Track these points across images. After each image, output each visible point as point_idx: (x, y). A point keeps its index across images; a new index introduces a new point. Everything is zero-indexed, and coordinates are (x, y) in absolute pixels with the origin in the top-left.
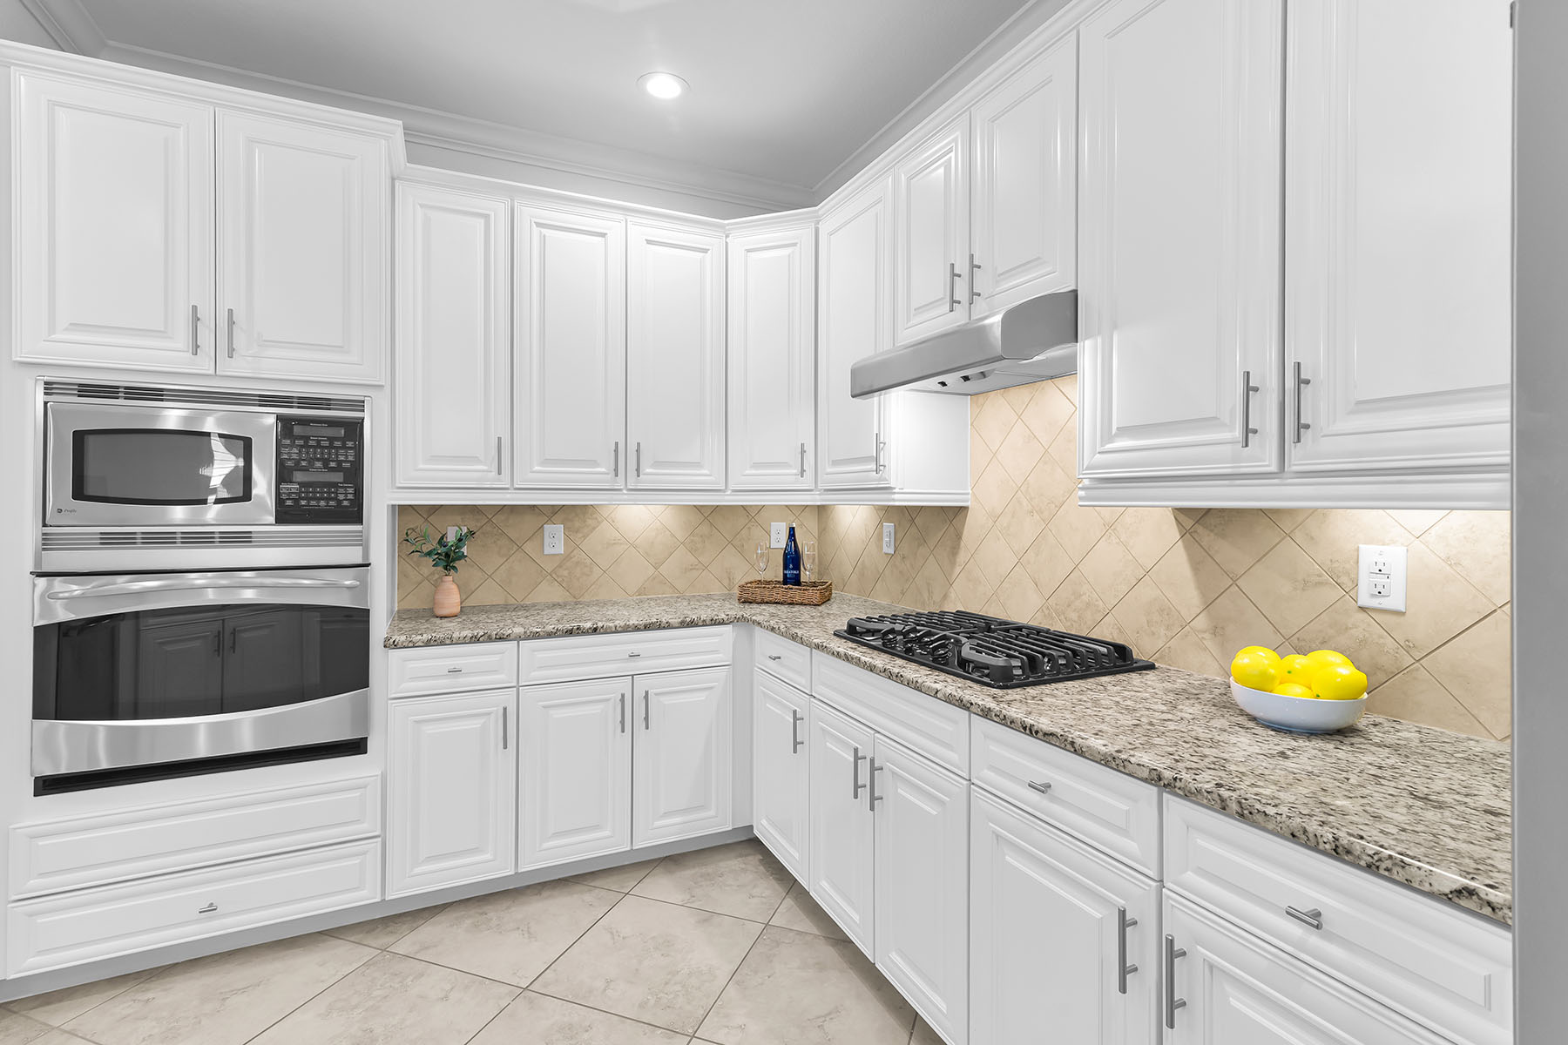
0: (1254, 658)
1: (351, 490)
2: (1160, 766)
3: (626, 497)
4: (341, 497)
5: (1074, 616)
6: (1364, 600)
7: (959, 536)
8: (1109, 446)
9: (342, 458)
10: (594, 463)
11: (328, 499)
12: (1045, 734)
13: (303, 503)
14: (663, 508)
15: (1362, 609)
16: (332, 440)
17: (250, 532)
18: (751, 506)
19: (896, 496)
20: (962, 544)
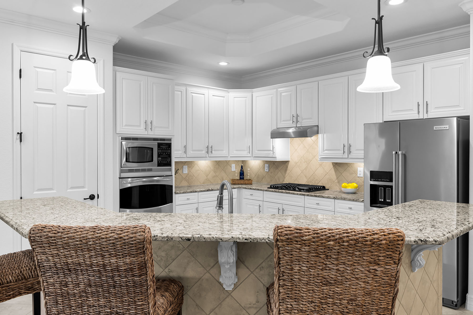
0: (344, 184)
1: (170, 159)
2: (334, 196)
3: (208, 159)
4: (168, 160)
5: (314, 182)
6: (358, 176)
7: (287, 167)
8: (324, 152)
9: (168, 152)
10: (202, 151)
11: (166, 161)
12: (318, 196)
13: (162, 162)
14: (208, 161)
15: (358, 177)
16: (166, 148)
17: (152, 169)
18: (227, 160)
19: (277, 159)
20: (288, 169)
